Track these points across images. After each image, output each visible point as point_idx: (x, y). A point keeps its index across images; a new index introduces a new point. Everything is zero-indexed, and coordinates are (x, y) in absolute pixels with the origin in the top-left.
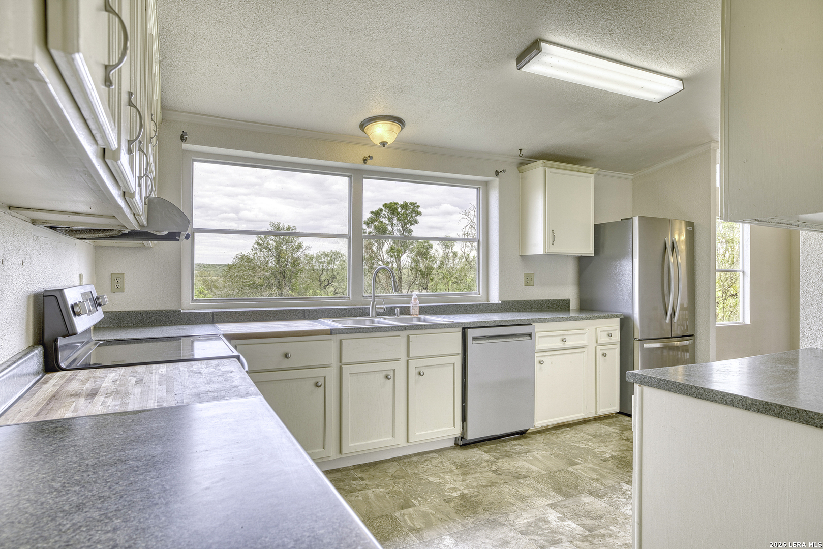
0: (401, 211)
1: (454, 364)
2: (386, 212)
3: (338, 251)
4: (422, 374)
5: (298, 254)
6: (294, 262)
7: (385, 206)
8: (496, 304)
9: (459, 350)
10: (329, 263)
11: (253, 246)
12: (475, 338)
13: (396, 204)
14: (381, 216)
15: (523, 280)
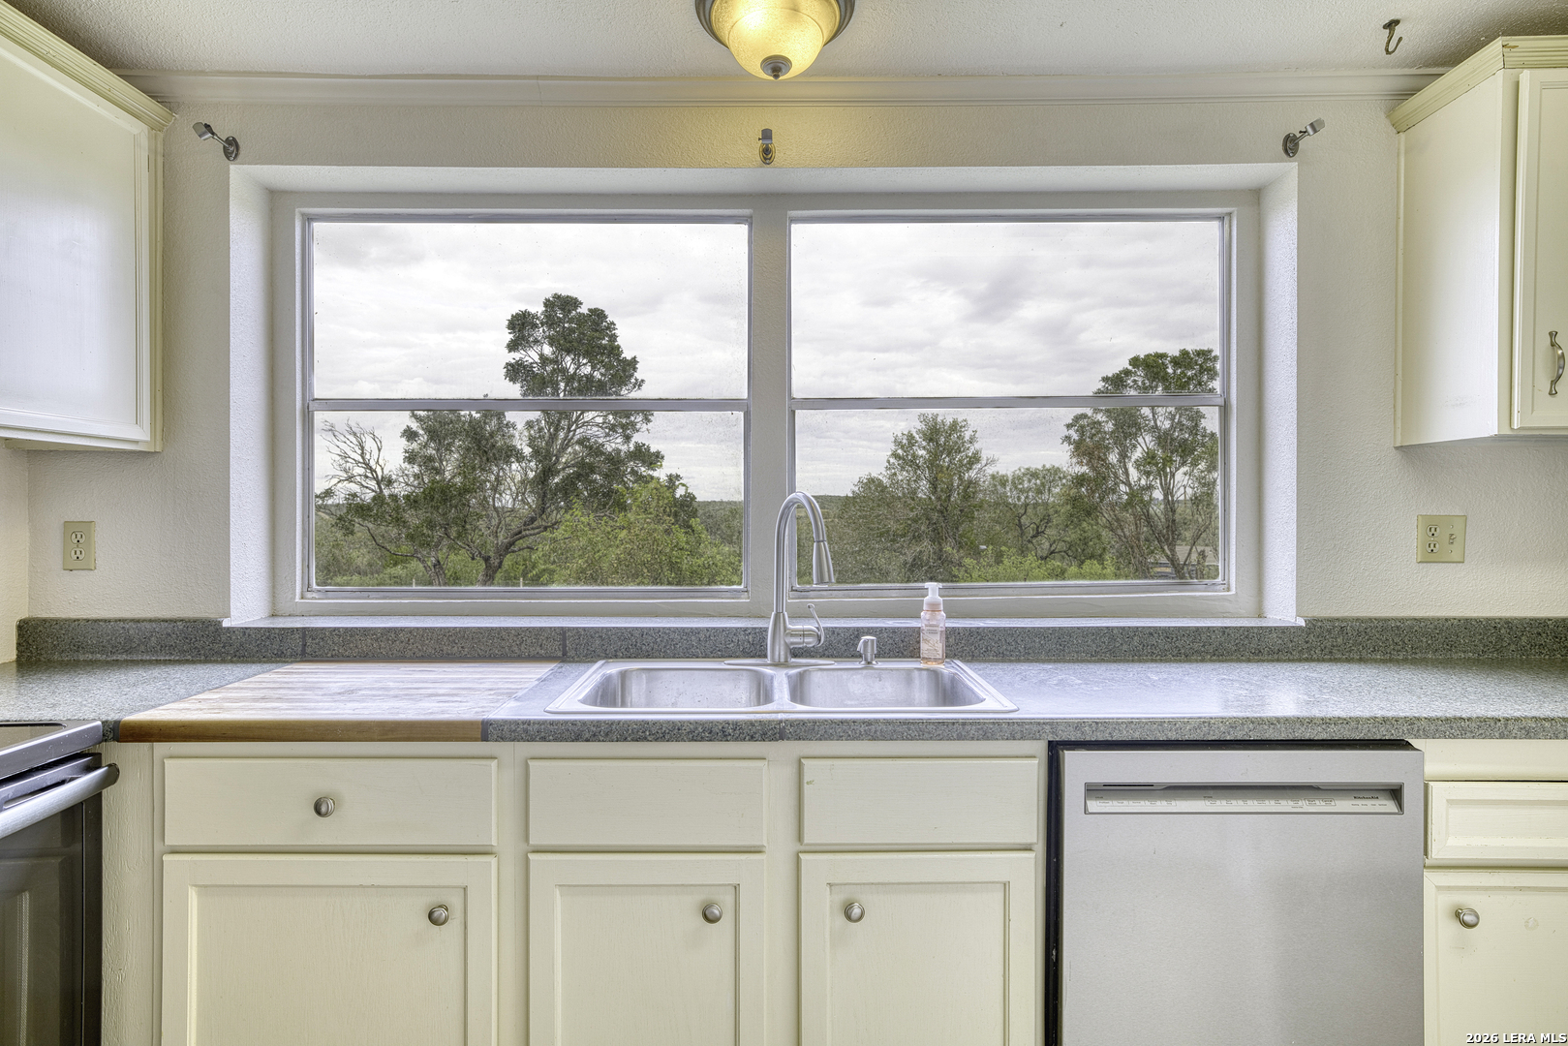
0: (1175, 371)
1: (1006, 885)
2: (1140, 376)
3: (1057, 465)
4: (856, 911)
5: (972, 474)
6: (965, 491)
7: (1135, 362)
8: (1284, 630)
9: (1031, 828)
10: (1039, 492)
11: (888, 462)
12: (1094, 791)
13: (1163, 356)
14: (1126, 386)
15: (1410, 539)
